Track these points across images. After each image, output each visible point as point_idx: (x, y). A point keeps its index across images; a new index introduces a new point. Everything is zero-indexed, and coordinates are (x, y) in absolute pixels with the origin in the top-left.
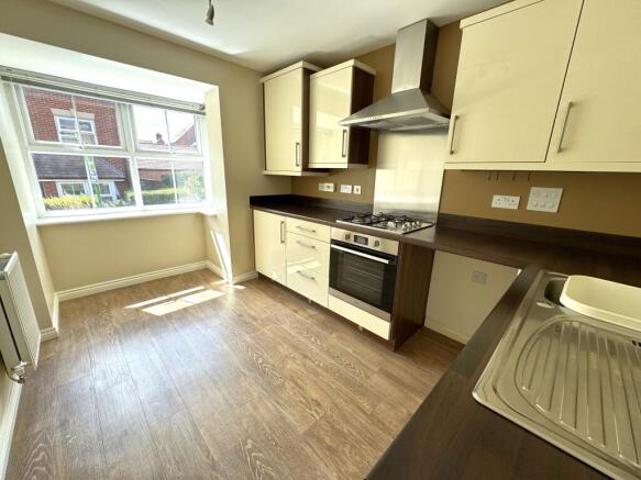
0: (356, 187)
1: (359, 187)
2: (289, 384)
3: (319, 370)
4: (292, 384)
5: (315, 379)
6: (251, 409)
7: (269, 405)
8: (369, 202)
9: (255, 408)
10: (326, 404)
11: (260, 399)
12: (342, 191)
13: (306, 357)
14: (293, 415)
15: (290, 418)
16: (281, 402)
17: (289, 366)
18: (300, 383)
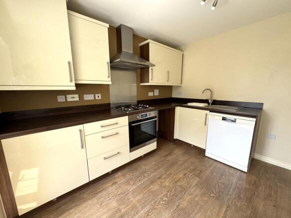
0: (97, 95)
1: (100, 95)
2: (179, 184)
3: (167, 173)
4: (178, 182)
5: (172, 175)
6: (198, 197)
7: (193, 190)
8: (109, 102)
9: (197, 196)
10: (184, 172)
11: (191, 194)
12: (85, 99)
13: (159, 178)
14: (193, 182)
15: (195, 182)
16: (189, 186)
17: (167, 184)
18: (177, 179)
